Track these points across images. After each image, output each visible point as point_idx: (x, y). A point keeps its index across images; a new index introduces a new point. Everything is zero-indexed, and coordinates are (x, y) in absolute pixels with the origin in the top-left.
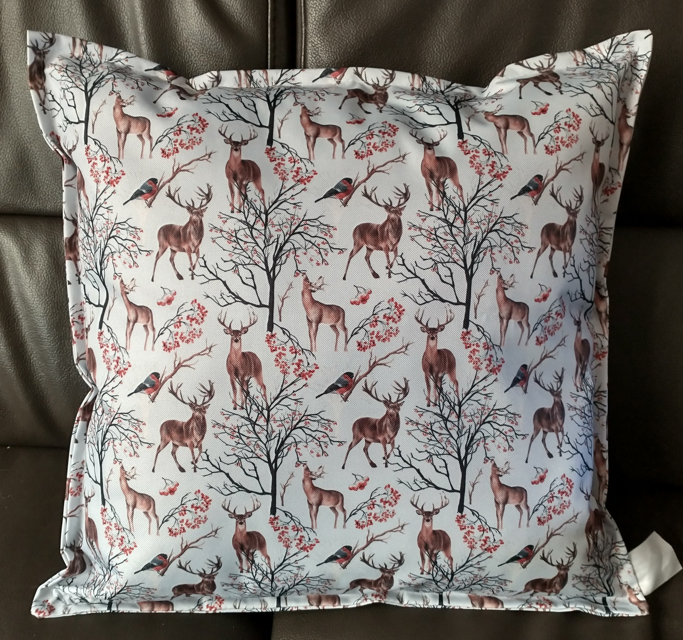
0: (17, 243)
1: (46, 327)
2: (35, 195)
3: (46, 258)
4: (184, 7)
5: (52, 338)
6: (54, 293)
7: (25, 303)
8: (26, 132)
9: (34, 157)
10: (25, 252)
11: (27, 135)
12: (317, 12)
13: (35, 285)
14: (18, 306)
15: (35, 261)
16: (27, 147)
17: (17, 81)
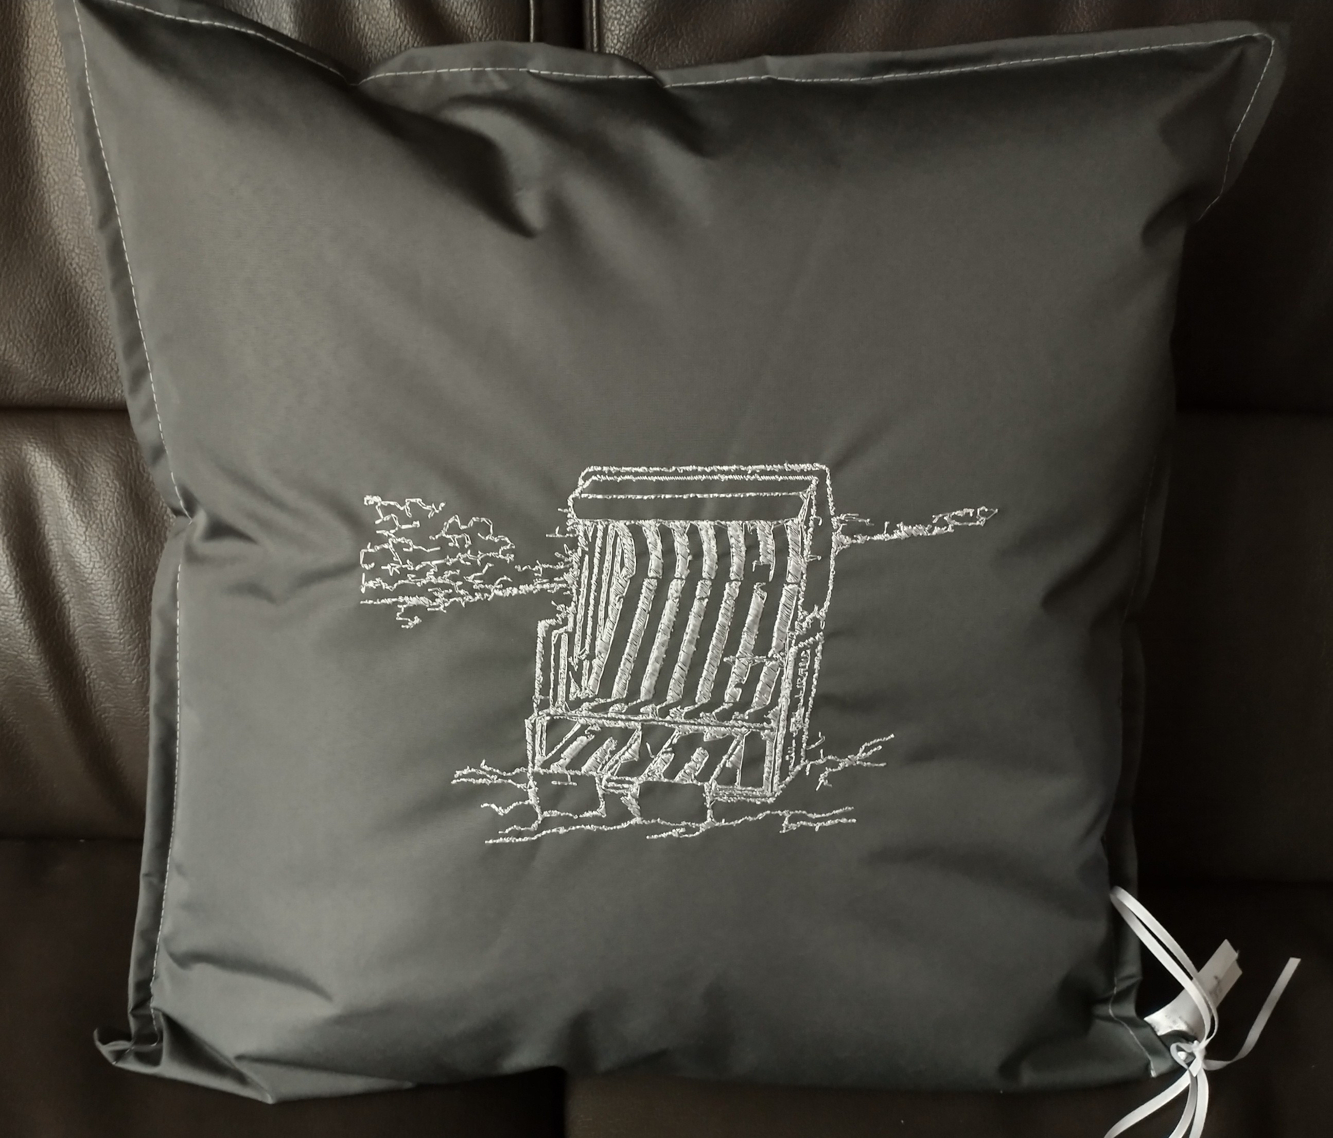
0: (60, 462)
1: (116, 617)
2: (93, 372)
3: (116, 488)
4: (375, 19)
5: (128, 636)
6: (132, 551)
7: (76, 571)
8: (74, 255)
9: (89, 301)
10: (75, 478)
11: (77, 260)
12: (623, 27)
13: (96, 539)
14: (62, 579)
15: (95, 494)
16: (76, 283)
17: (56, 161)
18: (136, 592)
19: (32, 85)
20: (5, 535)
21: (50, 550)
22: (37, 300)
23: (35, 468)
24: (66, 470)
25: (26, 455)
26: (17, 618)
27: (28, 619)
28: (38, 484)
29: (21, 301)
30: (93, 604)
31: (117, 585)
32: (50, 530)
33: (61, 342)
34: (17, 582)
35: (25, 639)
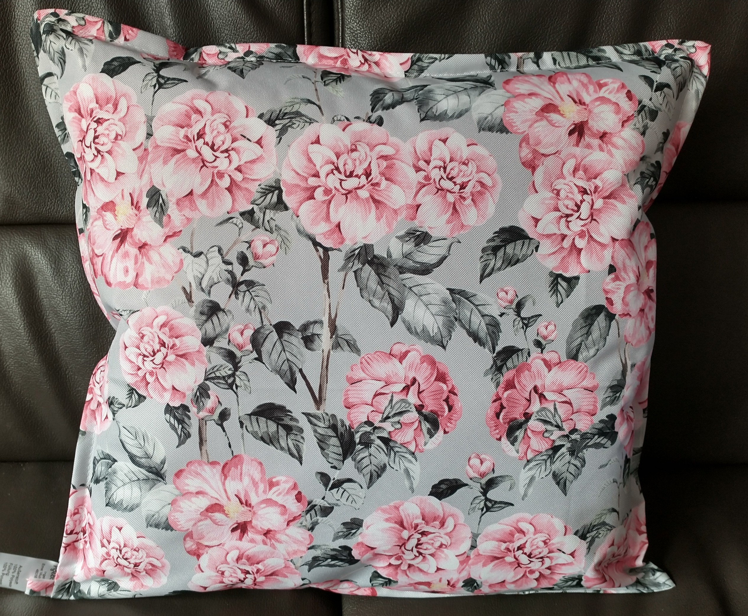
18: (93, 327)
19: (18, 40)
20: (16, 297)
21: (43, 304)
22: (28, 162)
23: (31, 258)
24: (49, 259)
25: (26, 251)
26: (26, 343)
27: (33, 343)
28: (34, 267)
29: (19, 164)
30: (69, 334)
31: (82, 323)
32: (42, 293)
33: (42, 186)
34: (25, 323)
35: (31, 355)
